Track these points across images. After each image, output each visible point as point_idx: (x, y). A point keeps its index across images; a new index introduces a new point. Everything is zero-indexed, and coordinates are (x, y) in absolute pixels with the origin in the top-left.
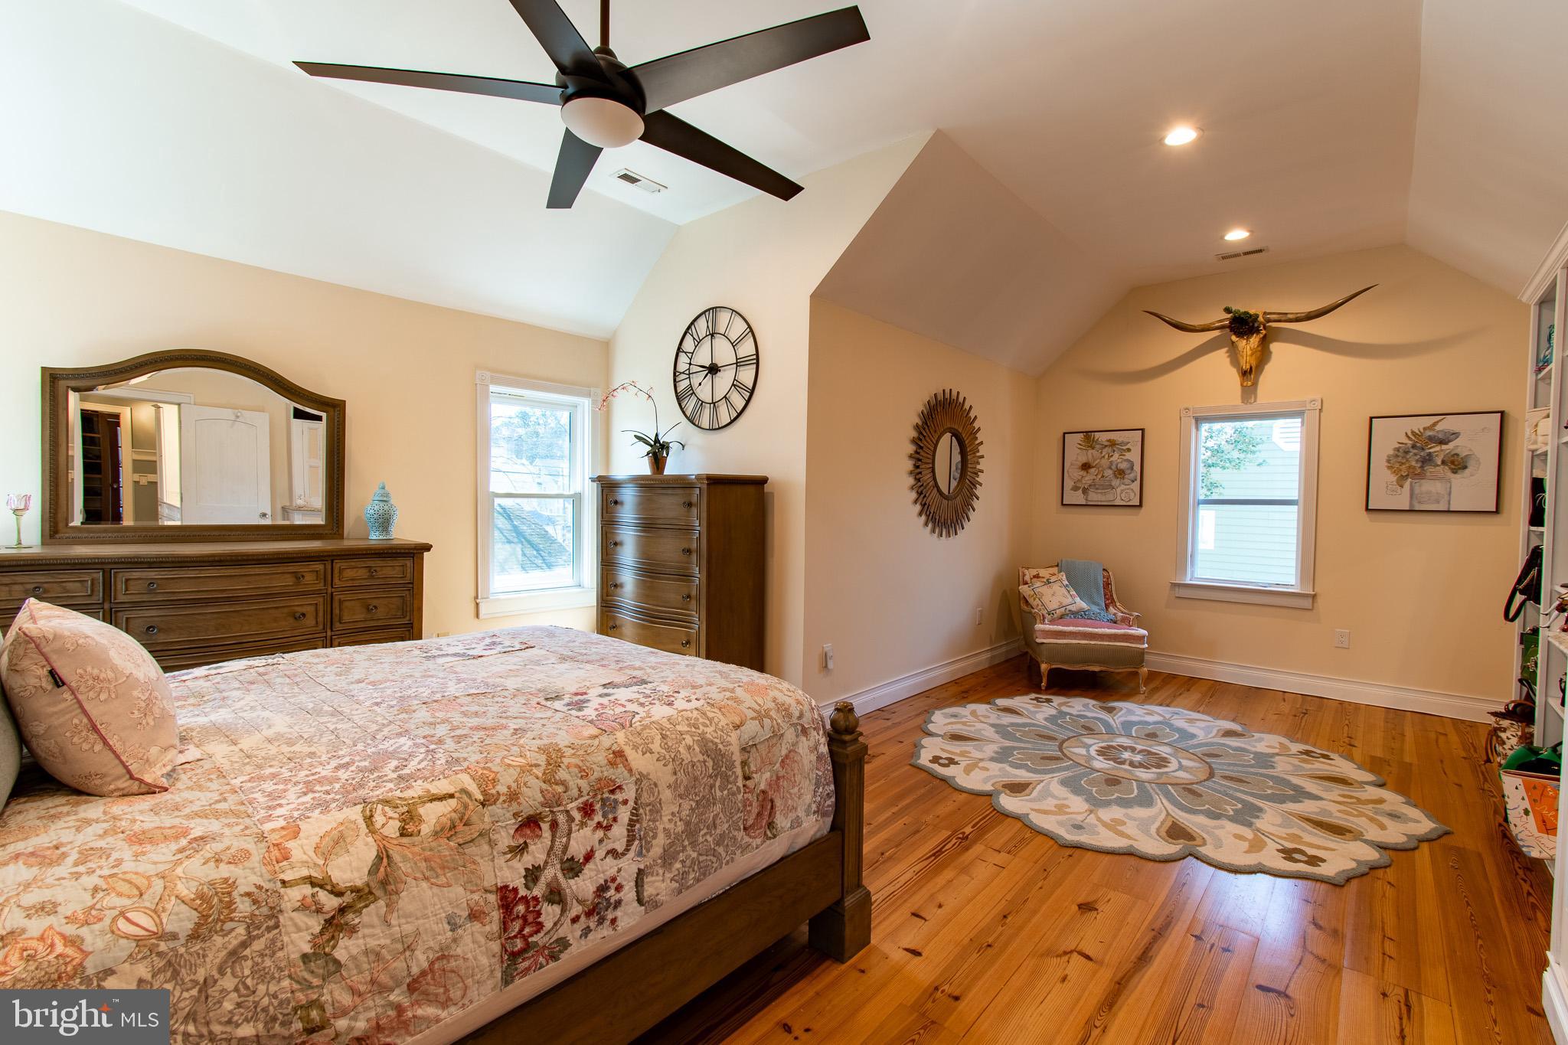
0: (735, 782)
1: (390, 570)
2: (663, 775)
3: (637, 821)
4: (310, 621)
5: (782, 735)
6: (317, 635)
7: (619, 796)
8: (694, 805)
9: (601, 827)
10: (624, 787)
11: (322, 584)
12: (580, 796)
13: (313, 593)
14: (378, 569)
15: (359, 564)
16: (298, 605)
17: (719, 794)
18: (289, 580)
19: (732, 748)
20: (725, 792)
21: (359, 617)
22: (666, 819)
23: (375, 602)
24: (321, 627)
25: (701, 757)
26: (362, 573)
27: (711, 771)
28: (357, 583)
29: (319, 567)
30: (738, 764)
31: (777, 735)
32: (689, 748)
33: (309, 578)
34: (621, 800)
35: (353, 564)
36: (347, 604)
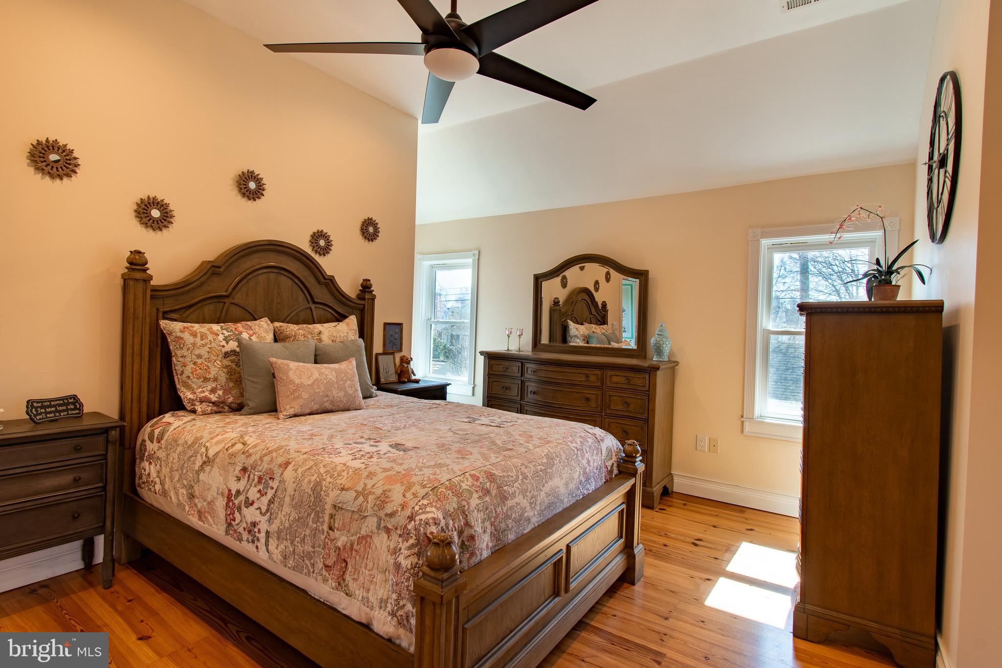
0: (322, 525)
1: (639, 380)
2: (290, 487)
3: (273, 503)
4: (593, 404)
5: (365, 517)
6: (597, 413)
7: (271, 483)
8: (297, 517)
9: (260, 492)
10: (275, 480)
11: (599, 383)
12: (261, 471)
13: (596, 387)
14: (631, 378)
15: (621, 374)
16: (588, 393)
17: (311, 523)
18: (583, 378)
19: (328, 499)
20: (315, 525)
21: (619, 408)
22: (284, 513)
23: (629, 400)
24: (599, 409)
25: (310, 492)
26: (622, 380)
27: (311, 505)
28: (619, 386)
29: (598, 372)
30: (327, 512)
31: (360, 515)
32: (310, 481)
33: (593, 378)
34: (270, 485)
35: (617, 373)
36: (613, 398)
